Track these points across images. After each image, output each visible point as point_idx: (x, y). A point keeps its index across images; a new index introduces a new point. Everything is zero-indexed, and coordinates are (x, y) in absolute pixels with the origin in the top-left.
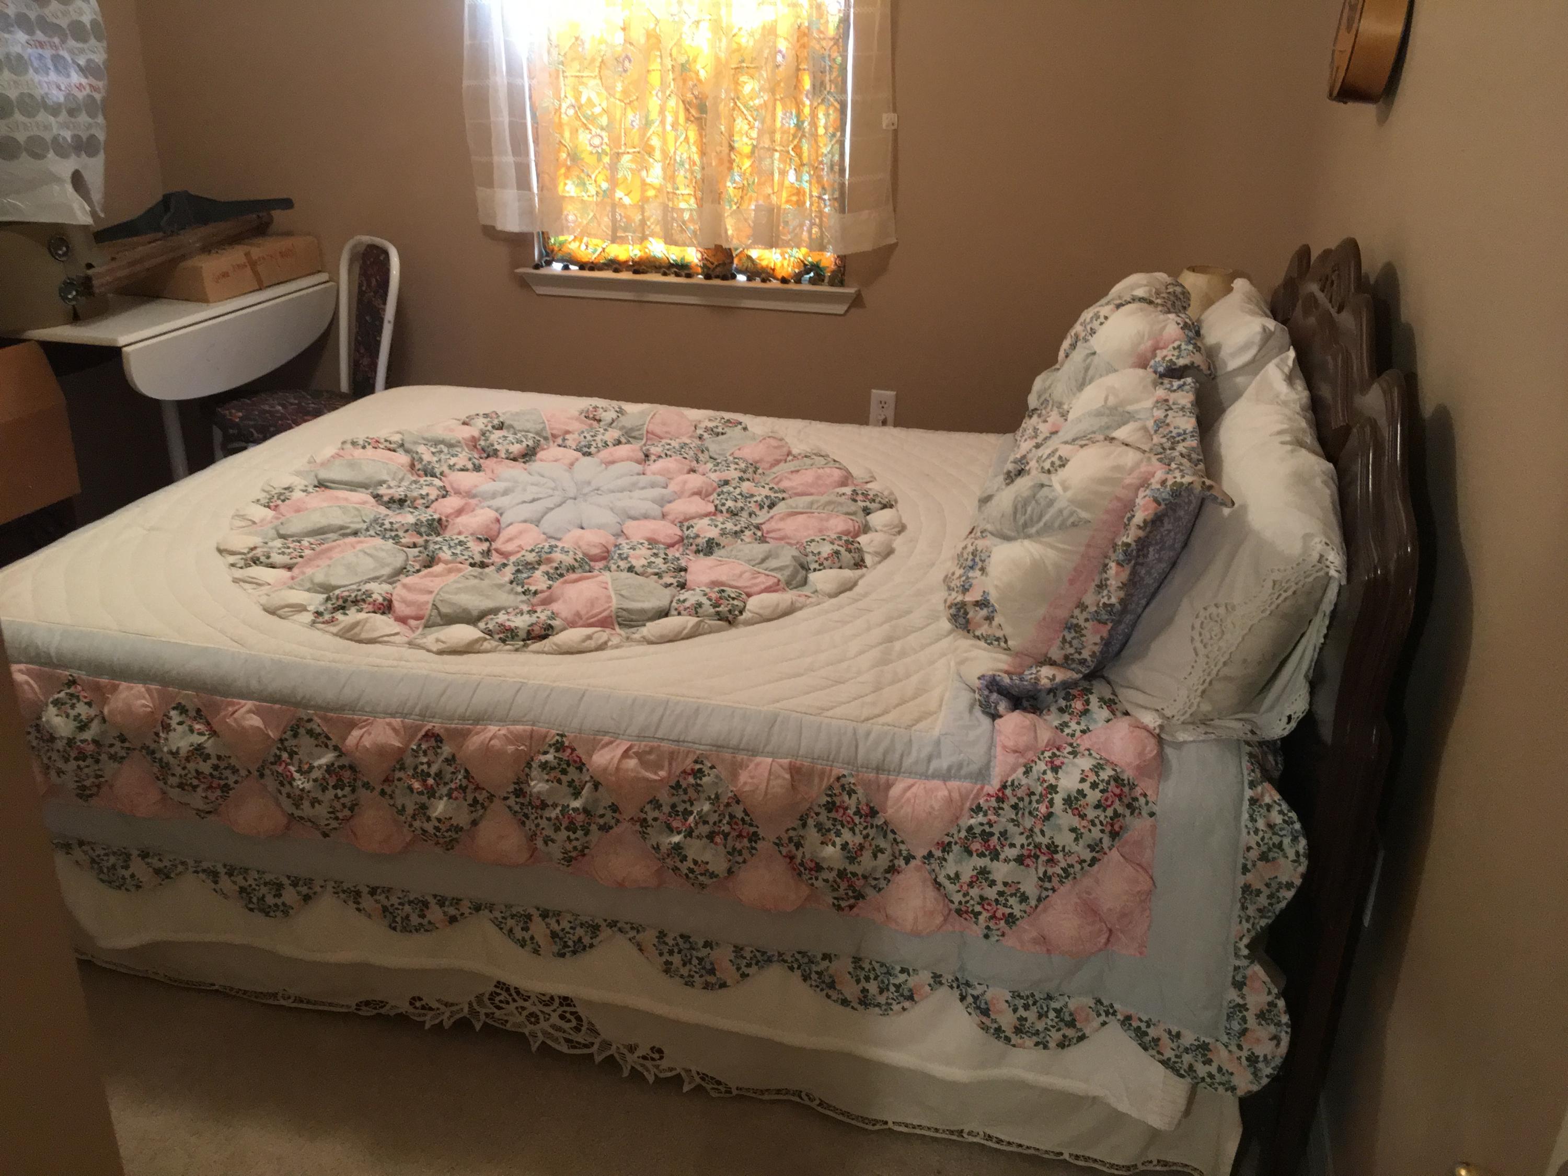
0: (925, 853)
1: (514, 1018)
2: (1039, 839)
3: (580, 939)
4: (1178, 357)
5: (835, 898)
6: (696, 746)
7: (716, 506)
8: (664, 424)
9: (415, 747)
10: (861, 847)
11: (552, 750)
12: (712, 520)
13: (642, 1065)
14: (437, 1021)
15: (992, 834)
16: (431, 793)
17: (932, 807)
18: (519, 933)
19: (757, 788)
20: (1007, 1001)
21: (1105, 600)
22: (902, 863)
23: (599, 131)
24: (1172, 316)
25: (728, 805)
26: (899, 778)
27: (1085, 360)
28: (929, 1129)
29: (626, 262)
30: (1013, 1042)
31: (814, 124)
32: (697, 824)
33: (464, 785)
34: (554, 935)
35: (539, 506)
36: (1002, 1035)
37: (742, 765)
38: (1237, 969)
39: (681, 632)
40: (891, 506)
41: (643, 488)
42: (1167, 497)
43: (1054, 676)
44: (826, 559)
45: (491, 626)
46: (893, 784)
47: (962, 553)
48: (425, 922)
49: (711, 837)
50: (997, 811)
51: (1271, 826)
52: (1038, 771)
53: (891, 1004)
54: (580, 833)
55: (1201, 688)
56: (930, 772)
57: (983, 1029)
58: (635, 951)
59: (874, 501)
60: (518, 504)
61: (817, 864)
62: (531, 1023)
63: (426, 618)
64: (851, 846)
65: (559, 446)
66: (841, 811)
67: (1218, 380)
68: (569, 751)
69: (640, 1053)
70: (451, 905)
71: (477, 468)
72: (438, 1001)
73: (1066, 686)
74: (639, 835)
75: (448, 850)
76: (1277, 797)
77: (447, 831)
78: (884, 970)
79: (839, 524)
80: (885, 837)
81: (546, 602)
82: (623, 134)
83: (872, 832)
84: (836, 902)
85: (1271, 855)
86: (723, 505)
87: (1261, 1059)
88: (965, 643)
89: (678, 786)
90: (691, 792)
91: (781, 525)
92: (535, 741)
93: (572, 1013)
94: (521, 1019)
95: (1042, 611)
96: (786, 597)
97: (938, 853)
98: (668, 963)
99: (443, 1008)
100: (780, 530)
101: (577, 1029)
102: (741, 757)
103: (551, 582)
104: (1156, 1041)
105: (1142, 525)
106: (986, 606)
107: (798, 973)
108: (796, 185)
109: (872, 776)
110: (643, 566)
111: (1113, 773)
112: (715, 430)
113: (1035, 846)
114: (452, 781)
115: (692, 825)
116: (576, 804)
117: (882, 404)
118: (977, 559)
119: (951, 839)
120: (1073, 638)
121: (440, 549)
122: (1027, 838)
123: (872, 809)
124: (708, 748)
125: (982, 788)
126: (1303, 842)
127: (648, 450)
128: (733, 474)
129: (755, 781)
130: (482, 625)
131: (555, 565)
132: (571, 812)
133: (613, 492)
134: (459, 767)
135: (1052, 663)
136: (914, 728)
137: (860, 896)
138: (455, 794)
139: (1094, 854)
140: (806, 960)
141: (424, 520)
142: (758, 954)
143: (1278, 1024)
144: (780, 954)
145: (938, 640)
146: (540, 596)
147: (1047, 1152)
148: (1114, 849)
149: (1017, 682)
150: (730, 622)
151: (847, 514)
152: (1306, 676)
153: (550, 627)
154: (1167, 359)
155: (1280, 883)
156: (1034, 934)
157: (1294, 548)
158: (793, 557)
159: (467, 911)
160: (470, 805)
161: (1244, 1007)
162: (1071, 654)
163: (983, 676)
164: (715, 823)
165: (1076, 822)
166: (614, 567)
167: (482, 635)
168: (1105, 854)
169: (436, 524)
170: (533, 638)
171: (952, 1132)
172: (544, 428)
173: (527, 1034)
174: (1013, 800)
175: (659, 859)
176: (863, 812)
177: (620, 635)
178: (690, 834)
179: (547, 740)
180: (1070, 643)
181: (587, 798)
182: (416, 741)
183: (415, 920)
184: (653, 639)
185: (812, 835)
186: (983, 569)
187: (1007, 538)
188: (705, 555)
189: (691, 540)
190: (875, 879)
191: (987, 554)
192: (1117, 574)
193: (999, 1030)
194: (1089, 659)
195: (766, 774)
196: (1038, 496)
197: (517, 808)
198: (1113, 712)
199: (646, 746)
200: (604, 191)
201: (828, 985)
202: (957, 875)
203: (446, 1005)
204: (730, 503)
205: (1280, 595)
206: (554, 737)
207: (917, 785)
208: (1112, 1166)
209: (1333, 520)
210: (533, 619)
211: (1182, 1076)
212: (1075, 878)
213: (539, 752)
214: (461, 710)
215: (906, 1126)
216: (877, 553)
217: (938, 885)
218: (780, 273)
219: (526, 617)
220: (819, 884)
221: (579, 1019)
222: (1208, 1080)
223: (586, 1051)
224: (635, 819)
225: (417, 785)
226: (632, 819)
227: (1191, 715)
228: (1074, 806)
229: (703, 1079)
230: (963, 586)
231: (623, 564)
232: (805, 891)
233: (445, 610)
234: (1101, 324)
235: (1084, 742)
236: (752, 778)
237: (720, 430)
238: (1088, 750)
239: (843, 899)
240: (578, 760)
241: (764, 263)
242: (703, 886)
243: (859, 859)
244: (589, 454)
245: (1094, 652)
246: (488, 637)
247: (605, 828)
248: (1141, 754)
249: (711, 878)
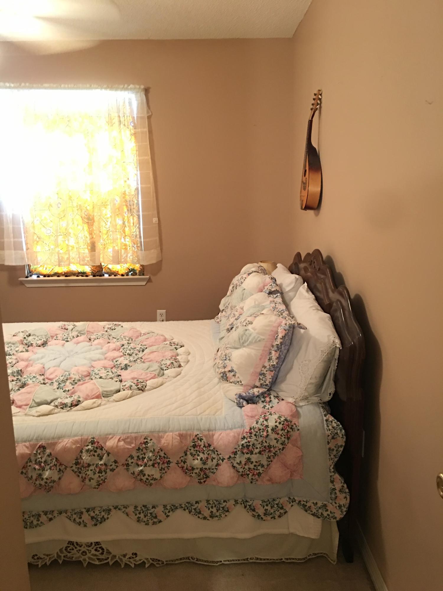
0: (228, 457)
1: (75, 555)
2: (265, 444)
3: (103, 516)
4: (272, 288)
5: (199, 479)
6: (144, 433)
7: (123, 353)
8: (93, 328)
9: (35, 452)
10: (207, 458)
11: (90, 444)
12: (124, 357)
13: (129, 561)
14: (43, 563)
15: (250, 446)
16: (43, 469)
17: (229, 440)
18: (78, 520)
19: (169, 444)
20: (261, 504)
21: (272, 363)
22: (221, 461)
23: (49, 228)
24: (267, 276)
25: (158, 452)
26: (216, 432)
27: (242, 292)
28: (236, 560)
29: (62, 273)
30: (264, 519)
31: (128, 222)
32: (148, 461)
33: (56, 464)
34: (92, 518)
35: (58, 360)
36: (260, 517)
37: (162, 437)
38: (331, 476)
39: (127, 396)
40: (184, 346)
41: (93, 350)
42: (288, 328)
43: (259, 391)
44: (169, 365)
45: (56, 404)
46: (214, 435)
47: (221, 356)
48: (39, 523)
49: (153, 465)
50: (250, 437)
51: (333, 427)
52: (261, 422)
53: (221, 515)
54: (103, 473)
55: (305, 387)
56: (226, 428)
57: (253, 516)
58: (125, 515)
59: (178, 345)
60: (49, 361)
61: (192, 468)
62: (83, 555)
63: (30, 405)
64: (203, 459)
65: (55, 340)
66: (198, 447)
67: (284, 294)
68: (97, 443)
69: (127, 557)
70: (50, 514)
71: (27, 351)
72: (44, 555)
73: (263, 394)
74: (126, 470)
75: (48, 492)
76: (333, 418)
77: (50, 483)
78: (218, 503)
79: (169, 354)
80: (214, 453)
81: (73, 393)
82: (59, 229)
83: (210, 452)
84: (199, 481)
85: (335, 437)
86: (126, 352)
87: (342, 506)
88: (227, 385)
89: (139, 449)
90: (144, 450)
91: (149, 356)
92: (84, 442)
93: (100, 548)
94: (80, 554)
95: (252, 370)
96: (160, 380)
97: (232, 456)
98: (139, 518)
99: (46, 557)
100: (149, 358)
101: (102, 554)
102: (161, 434)
103: (73, 386)
104: (310, 507)
105: (282, 338)
106: (233, 371)
107: (187, 511)
108: (124, 242)
109: (207, 433)
110: (105, 376)
111: (284, 418)
112: (111, 328)
113: (264, 447)
114: (51, 463)
115: (146, 462)
116: (102, 462)
117: (161, 315)
118: (227, 357)
119: (237, 450)
120: (263, 378)
121: (27, 380)
122: (261, 444)
123: (209, 444)
124: (149, 433)
125: (244, 430)
126: (343, 431)
127: (90, 337)
128: (125, 342)
129: (168, 441)
130: (52, 404)
131: (73, 380)
132: (99, 466)
133: (83, 353)
134: (53, 458)
135: (257, 387)
136: (216, 415)
137: (207, 477)
138: (52, 468)
139: (283, 446)
140: (190, 505)
141: (15, 371)
142: (172, 507)
143: (346, 493)
144: (180, 505)
145: (214, 387)
146: (70, 392)
147: (277, 560)
148: (289, 443)
149: (248, 394)
150: (143, 391)
151: (171, 350)
152: (333, 380)
153: (79, 401)
154: (269, 289)
155: (339, 446)
156: (268, 478)
157: (325, 340)
158: (158, 366)
159: (56, 515)
160: (58, 472)
161: (335, 489)
162: (263, 383)
163: (237, 394)
164: (154, 460)
165: (276, 436)
166: (93, 378)
167: (54, 407)
168: (286, 445)
169: (20, 372)
170: (73, 406)
171: (244, 560)
172: (47, 334)
173: (82, 560)
174: (254, 433)
175: (134, 478)
176: (206, 446)
177: (105, 400)
178: (146, 465)
179: (88, 441)
180: (262, 380)
181: (105, 460)
182: (36, 450)
183: (35, 522)
184: (118, 400)
185: (190, 457)
186: (229, 360)
187: (237, 348)
188: (125, 370)
189: (119, 366)
190: (213, 469)
191: (231, 354)
192: (275, 354)
193: (259, 516)
194: (269, 384)
195: (171, 438)
196: (246, 334)
197: (76, 470)
198: (279, 400)
199: (126, 436)
200: (52, 249)
201: (199, 512)
202: (240, 462)
203: (47, 556)
204: (128, 352)
205: (324, 355)
206: (90, 439)
207: (223, 433)
208: (299, 559)
209: (334, 330)
210: (72, 399)
211: (319, 518)
212: (278, 455)
213: (85, 446)
214: (52, 435)
215: (228, 561)
216: (184, 362)
217: (234, 467)
218: (121, 273)
219: (69, 399)
220: (194, 475)
221: (103, 549)
222: (328, 517)
223: (105, 562)
224: (124, 464)
225: (37, 467)
226: (123, 464)
227: (302, 397)
228: (275, 431)
229: (153, 561)
230: (224, 366)
231: (98, 376)
232: (188, 478)
233: (37, 401)
234: (244, 280)
235: (272, 410)
236: (167, 440)
237: (113, 328)
238: (275, 413)
239: (201, 479)
240: (100, 446)
241: (114, 270)
242: (151, 485)
243: (207, 463)
244: (68, 341)
245: (270, 381)
246: (56, 408)
247: (112, 470)
248: (292, 411)
249: (155, 481)
